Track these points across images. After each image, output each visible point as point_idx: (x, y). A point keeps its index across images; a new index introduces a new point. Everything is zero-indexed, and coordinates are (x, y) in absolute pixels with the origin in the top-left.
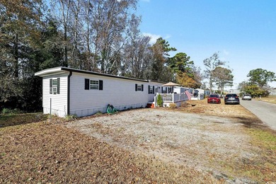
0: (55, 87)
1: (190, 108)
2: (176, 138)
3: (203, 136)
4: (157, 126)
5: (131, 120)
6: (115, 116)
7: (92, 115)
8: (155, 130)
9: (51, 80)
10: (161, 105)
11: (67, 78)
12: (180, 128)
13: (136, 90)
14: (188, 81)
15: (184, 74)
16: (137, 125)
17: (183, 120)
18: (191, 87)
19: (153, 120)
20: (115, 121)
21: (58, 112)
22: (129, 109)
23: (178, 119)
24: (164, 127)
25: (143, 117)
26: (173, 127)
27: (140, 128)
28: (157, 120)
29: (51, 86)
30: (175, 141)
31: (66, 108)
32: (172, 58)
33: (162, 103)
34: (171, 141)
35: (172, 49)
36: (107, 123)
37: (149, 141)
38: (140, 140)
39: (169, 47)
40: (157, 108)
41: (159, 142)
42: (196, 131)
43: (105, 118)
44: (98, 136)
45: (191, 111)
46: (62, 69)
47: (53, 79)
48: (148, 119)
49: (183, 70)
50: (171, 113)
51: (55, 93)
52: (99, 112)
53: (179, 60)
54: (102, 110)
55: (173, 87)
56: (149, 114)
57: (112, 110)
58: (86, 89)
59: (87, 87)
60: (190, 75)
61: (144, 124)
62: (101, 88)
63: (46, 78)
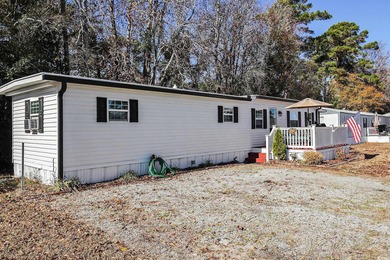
0: (35, 116)
1: (361, 164)
2: (296, 237)
3: (373, 233)
4: (256, 206)
5: (199, 192)
6: (165, 182)
7: (115, 181)
8: (247, 215)
9: (27, 103)
10: (283, 155)
11: (56, 97)
12: (316, 212)
13: (220, 120)
14: (365, 93)
15: (352, 77)
16: (207, 204)
17: (331, 193)
18: (372, 109)
19: (251, 193)
20: (160, 193)
21: (42, 172)
22: (202, 167)
23: (316, 191)
24: (275, 209)
25: (231, 184)
26: (297, 209)
27: (215, 210)
28: (263, 191)
29: (27, 116)
30: (292, 244)
31: (56, 165)
32: (318, 38)
33: (286, 151)
34: (282, 245)
35: (319, 15)
36: (142, 198)
37: (226, 242)
38: (203, 239)
39: (310, 11)
40: (272, 162)
41: (250, 246)
42: (358, 220)
43: (142, 186)
44: (111, 228)
45: (360, 172)
46: (45, 77)
47: (32, 99)
48: (240, 189)
49: (350, 67)
50: (304, 174)
51: (35, 132)
52: (131, 173)
53: (338, 41)
54: (137, 169)
55: (318, 110)
56: (247, 178)
57: (160, 168)
58: (99, 120)
59: (101, 117)
60: (370, 79)
61: (226, 201)
62: (134, 118)
63: (19, 97)
